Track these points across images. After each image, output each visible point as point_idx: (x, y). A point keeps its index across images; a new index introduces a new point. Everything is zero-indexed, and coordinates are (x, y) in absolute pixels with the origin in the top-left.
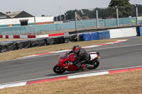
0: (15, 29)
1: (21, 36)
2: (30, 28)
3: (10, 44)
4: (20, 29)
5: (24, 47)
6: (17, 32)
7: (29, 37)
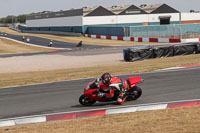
0: (152, 29)
1: (160, 40)
2: (173, 28)
3: (145, 51)
4: (158, 29)
5: (164, 55)
6: (155, 34)
7: (171, 41)
